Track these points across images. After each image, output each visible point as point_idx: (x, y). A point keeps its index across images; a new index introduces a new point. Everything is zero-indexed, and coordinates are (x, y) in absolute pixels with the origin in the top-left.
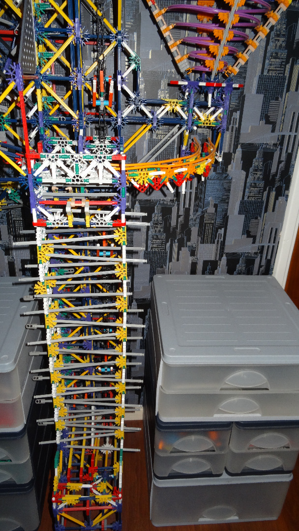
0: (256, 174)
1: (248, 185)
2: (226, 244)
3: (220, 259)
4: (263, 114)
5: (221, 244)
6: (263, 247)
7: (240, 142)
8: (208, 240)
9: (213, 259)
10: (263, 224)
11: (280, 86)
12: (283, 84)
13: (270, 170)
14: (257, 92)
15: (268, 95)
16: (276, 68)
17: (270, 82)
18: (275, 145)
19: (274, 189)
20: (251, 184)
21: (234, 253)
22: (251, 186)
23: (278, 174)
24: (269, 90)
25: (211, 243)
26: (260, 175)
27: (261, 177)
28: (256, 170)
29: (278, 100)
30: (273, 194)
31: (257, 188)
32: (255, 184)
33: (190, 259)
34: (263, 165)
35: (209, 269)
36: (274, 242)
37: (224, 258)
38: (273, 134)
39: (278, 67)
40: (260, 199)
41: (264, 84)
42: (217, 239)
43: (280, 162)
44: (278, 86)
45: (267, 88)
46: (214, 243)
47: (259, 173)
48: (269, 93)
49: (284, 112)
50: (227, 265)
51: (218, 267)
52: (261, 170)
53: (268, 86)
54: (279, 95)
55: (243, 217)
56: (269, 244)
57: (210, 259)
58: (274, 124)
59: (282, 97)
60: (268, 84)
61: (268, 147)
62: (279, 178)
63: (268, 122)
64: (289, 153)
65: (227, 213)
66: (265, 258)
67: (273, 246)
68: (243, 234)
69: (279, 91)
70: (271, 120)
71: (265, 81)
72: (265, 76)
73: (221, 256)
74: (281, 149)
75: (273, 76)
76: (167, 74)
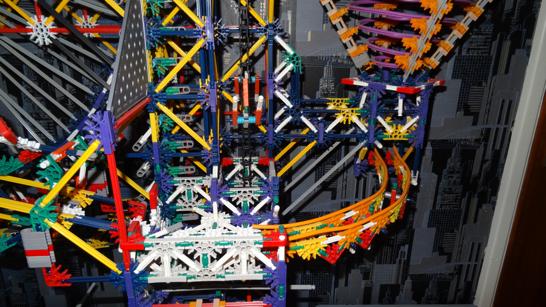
0: (452, 177)
1: (440, 191)
2: (411, 264)
3: (403, 283)
4: (461, 103)
5: (404, 264)
6: (461, 266)
7: (430, 138)
8: (386, 259)
9: (393, 282)
10: (462, 239)
11: (484, 69)
12: (488, 66)
13: (471, 172)
14: (452, 77)
15: (468, 79)
16: (478, 46)
17: (471, 63)
18: (477, 141)
19: (476, 195)
20: (445, 189)
21: (421, 275)
22: (445, 192)
23: (482, 176)
24: (469, 74)
25: (390, 263)
26: (457, 178)
27: (459, 180)
28: (452, 173)
29: (481, 86)
30: (475, 201)
31: (453, 194)
32: (450, 189)
33: (363, 284)
34: (461, 166)
35: (388, 295)
36: (476, 260)
37: (409, 281)
38: (475, 128)
39: (481, 45)
40: (457, 207)
41: (462, 66)
42: (399, 258)
43: (484, 161)
44: (481, 69)
45: (467, 71)
46: (395, 263)
47: (455, 176)
48: (469, 77)
49: (489, 100)
50: (413, 289)
51: (401, 292)
52: (458, 172)
53: (467, 69)
54: (482, 79)
55: (434, 230)
56: (470, 263)
57: (389, 283)
58: (476, 115)
59: (487, 82)
60: (468, 66)
61: (467, 143)
62: (483, 181)
63: (467, 113)
64: (496, 151)
65: (412, 226)
66: (463, 280)
67: (475, 266)
68: (434, 250)
69: (483, 74)
70: (473, 109)
71: (463, 63)
72: (464, 56)
73: (404, 279)
74: (486, 146)
75: (475, 56)
76: (331, 60)
